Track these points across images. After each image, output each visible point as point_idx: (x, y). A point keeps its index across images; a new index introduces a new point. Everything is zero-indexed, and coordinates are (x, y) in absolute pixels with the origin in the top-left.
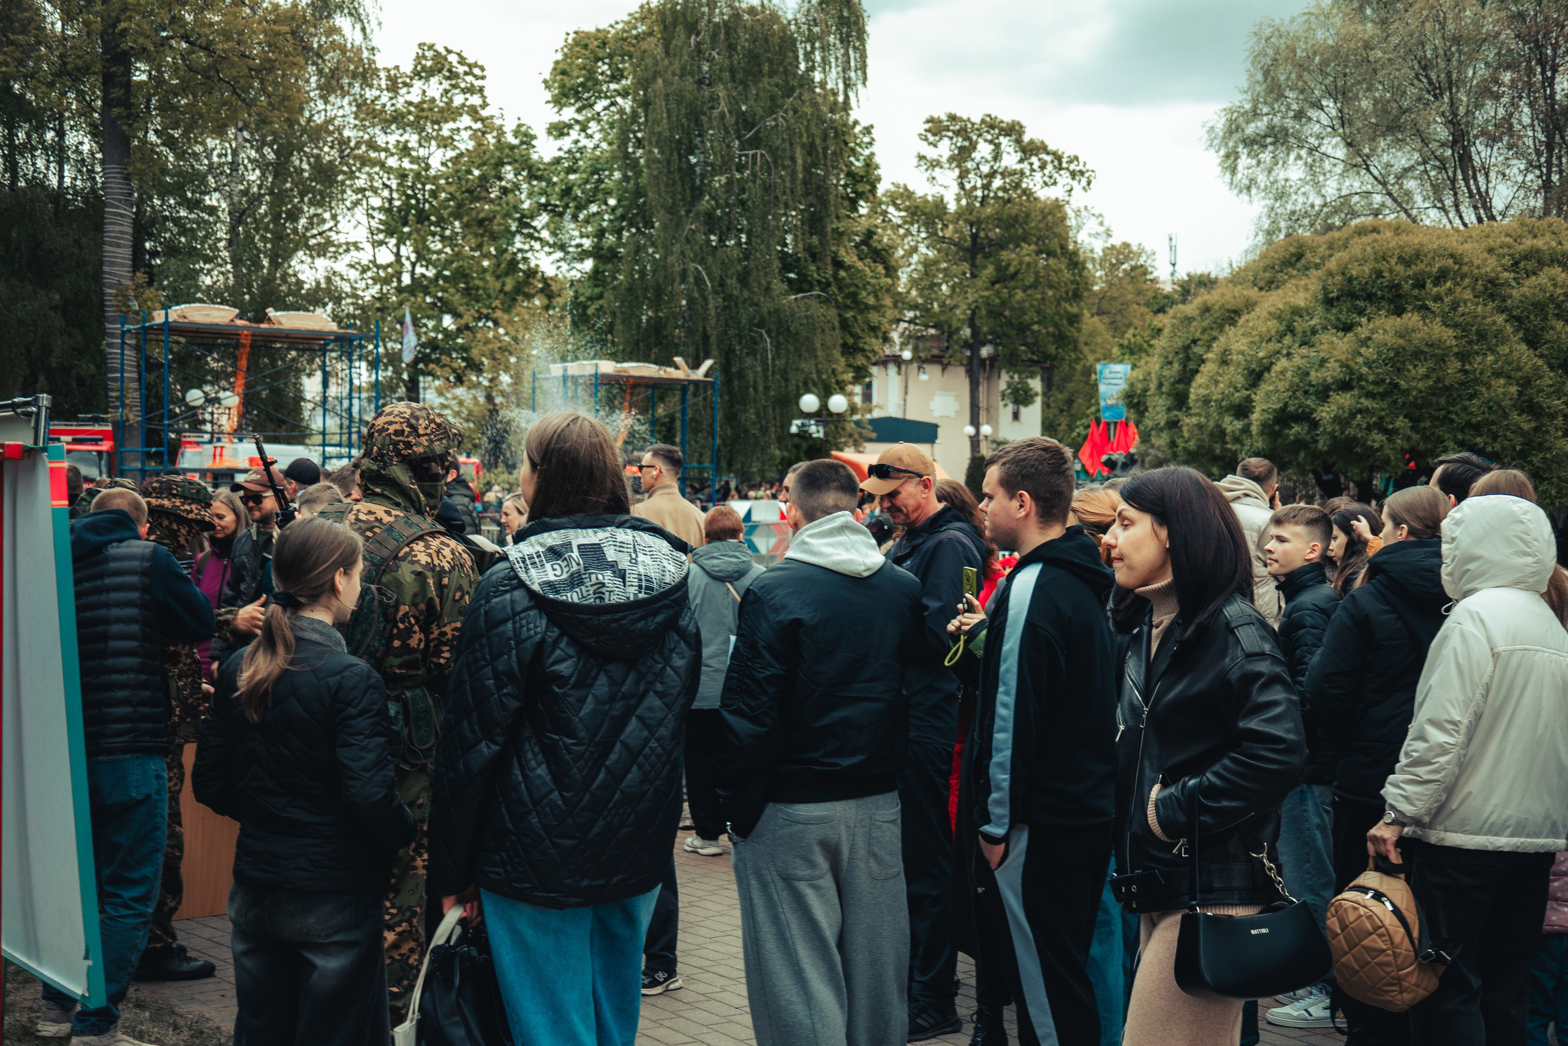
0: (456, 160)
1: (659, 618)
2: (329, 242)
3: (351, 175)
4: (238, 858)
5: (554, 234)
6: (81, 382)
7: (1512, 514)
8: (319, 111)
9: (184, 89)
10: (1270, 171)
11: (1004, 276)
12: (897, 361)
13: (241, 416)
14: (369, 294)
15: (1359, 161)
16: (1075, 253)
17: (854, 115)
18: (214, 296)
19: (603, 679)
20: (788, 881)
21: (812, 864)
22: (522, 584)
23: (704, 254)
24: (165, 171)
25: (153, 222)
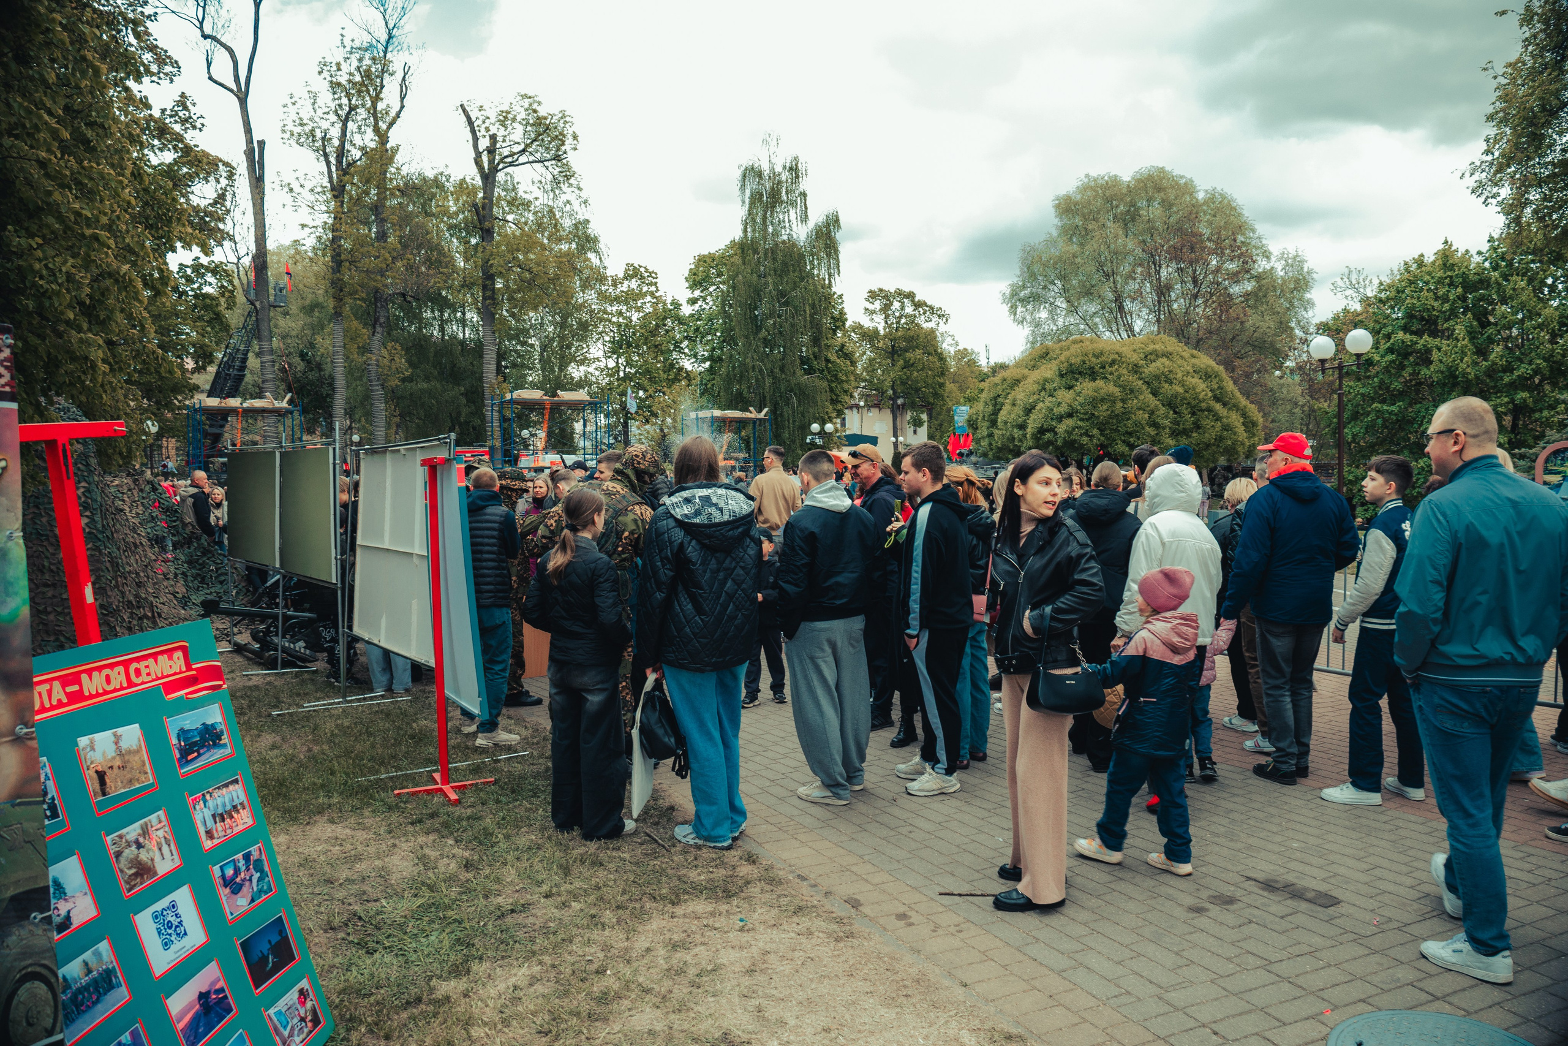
0: (644, 318)
1: (740, 530)
2: (586, 358)
3: (596, 326)
4: (551, 650)
5: (691, 350)
6: (474, 428)
7: (1175, 472)
8: (580, 298)
9: (519, 291)
10: (1032, 314)
11: (908, 365)
12: (857, 406)
13: (547, 442)
14: (604, 382)
15: (1073, 309)
16: (941, 353)
17: (834, 289)
18: (534, 386)
19: (714, 561)
20: (812, 659)
21: (823, 650)
22: (672, 516)
23: (763, 357)
24: (510, 329)
25: (505, 353)
